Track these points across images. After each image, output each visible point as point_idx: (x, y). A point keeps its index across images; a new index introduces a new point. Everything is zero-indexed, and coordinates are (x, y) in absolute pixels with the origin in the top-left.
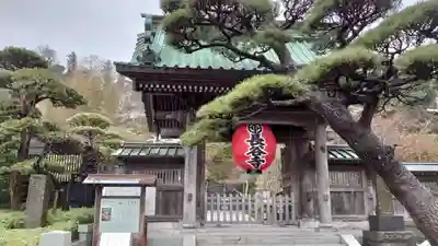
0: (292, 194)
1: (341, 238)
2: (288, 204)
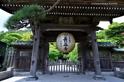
0: (82, 60)
2: (80, 64)
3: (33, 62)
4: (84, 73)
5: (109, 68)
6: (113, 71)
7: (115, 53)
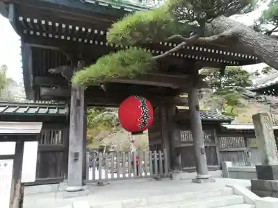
0: (165, 150)
1: (234, 189)
2: (161, 159)
3: (76, 154)
4: (171, 177)
5: (214, 164)
6: (221, 168)
7: (225, 133)
